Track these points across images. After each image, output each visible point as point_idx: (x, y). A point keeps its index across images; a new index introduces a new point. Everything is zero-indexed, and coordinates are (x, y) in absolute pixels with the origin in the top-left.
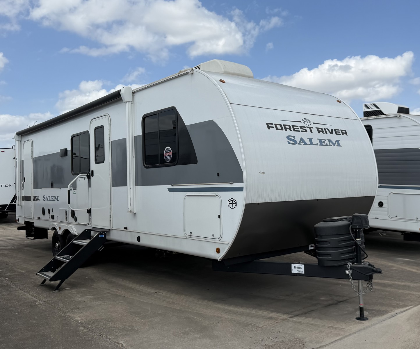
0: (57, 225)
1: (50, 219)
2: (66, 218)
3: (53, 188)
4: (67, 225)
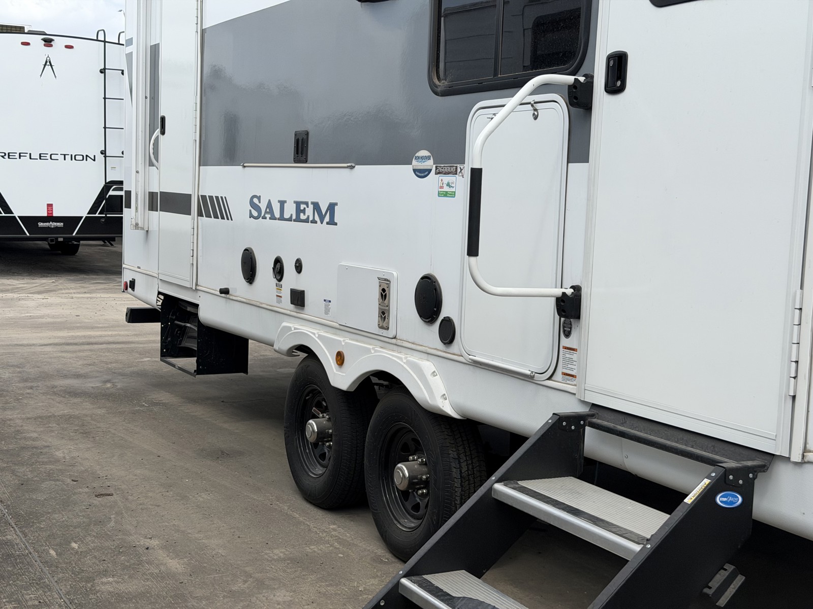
0: (321, 337)
1: (279, 301)
2: (384, 317)
3: (306, 161)
4: (386, 353)
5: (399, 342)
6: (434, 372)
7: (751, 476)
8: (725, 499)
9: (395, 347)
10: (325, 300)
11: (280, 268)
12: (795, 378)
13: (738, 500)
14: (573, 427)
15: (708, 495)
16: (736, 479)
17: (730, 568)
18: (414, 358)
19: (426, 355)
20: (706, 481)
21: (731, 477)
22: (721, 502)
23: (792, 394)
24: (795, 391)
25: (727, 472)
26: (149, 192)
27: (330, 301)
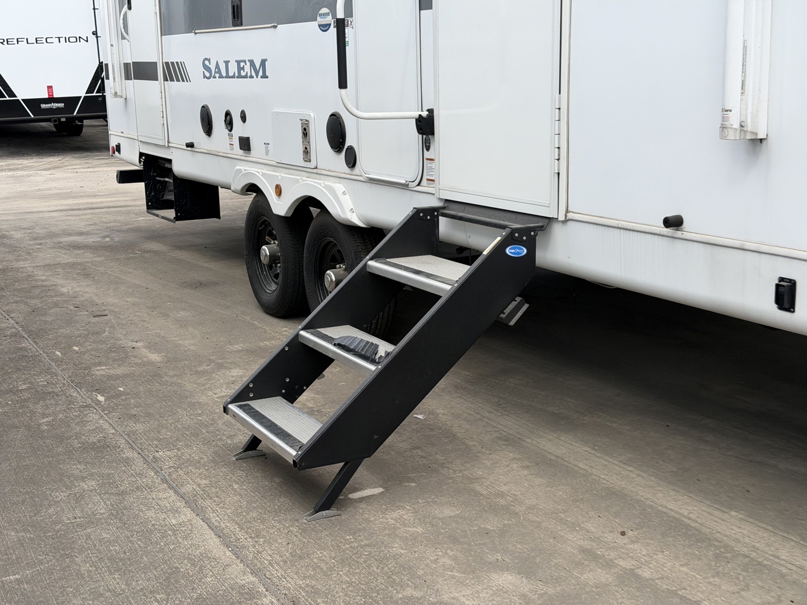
0: (263, 174)
1: (232, 149)
2: (306, 152)
3: (241, 25)
4: (310, 181)
5: (319, 172)
6: (344, 192)
7: (532, 233)
8: (513, 251)
9: (317, 175)
10: (265, 144)
11: (230, 120)
12: (558, 160)
13: (524, 251)
14: (429, 217)
15: (501, 247)
16: (521, 236)
17: (518, 299)
18: (330, 182)
19: (338, 179)
20: (499, 238)
21: (517, 235)
22: (510, 252)
23: (557, 172)
24: (559, 170)
25: (514, 231)
26: (124, 63)
27: (268, 144)
